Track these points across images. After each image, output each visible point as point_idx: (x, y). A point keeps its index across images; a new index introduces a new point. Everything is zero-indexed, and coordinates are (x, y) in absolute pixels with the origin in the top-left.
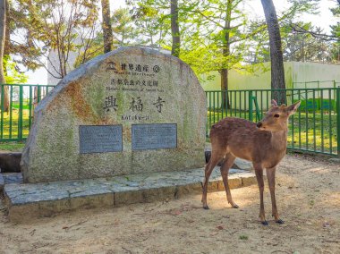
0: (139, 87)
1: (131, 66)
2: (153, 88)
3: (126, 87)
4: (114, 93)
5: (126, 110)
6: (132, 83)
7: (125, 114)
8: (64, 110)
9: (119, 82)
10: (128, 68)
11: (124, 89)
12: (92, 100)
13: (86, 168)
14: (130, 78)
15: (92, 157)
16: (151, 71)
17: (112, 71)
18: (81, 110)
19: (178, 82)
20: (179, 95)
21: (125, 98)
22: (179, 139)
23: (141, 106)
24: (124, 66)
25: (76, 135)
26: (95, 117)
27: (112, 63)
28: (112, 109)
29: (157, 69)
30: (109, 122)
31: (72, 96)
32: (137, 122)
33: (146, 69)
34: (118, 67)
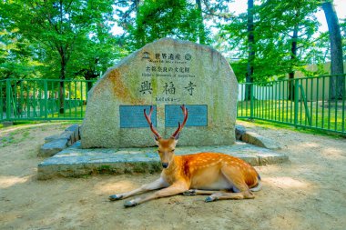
0: (171, 73)
1: (164, 55)
2: (185, 73)
3: (160, 73)
4: (149, 79)
5: (160, 93)
6: (165, 70)
7: (160, 96)
8: (107, 93)
9: (154, 69)
10: (161, 57)
11: (158, 75)
12: (130, 84)
13: (126, 140)
14: (162, 65)
15: (130, 131)
16: (182, 59)
17: (147, 60)
18: (121, 93)
19: (209, 68)
20: (210, 80)
21: (159, 83)
22: (209, 119)
23: (174, 90)
24: (157, 56)
25: (117, 113)
26: (132, 99)
27: (147, 53)
28: (147, 92)
29: (188, 57)
30: (145, 103)
31: (113, 81)
32: (170, 103)
33: (178, 57)
34: (153, 57)
